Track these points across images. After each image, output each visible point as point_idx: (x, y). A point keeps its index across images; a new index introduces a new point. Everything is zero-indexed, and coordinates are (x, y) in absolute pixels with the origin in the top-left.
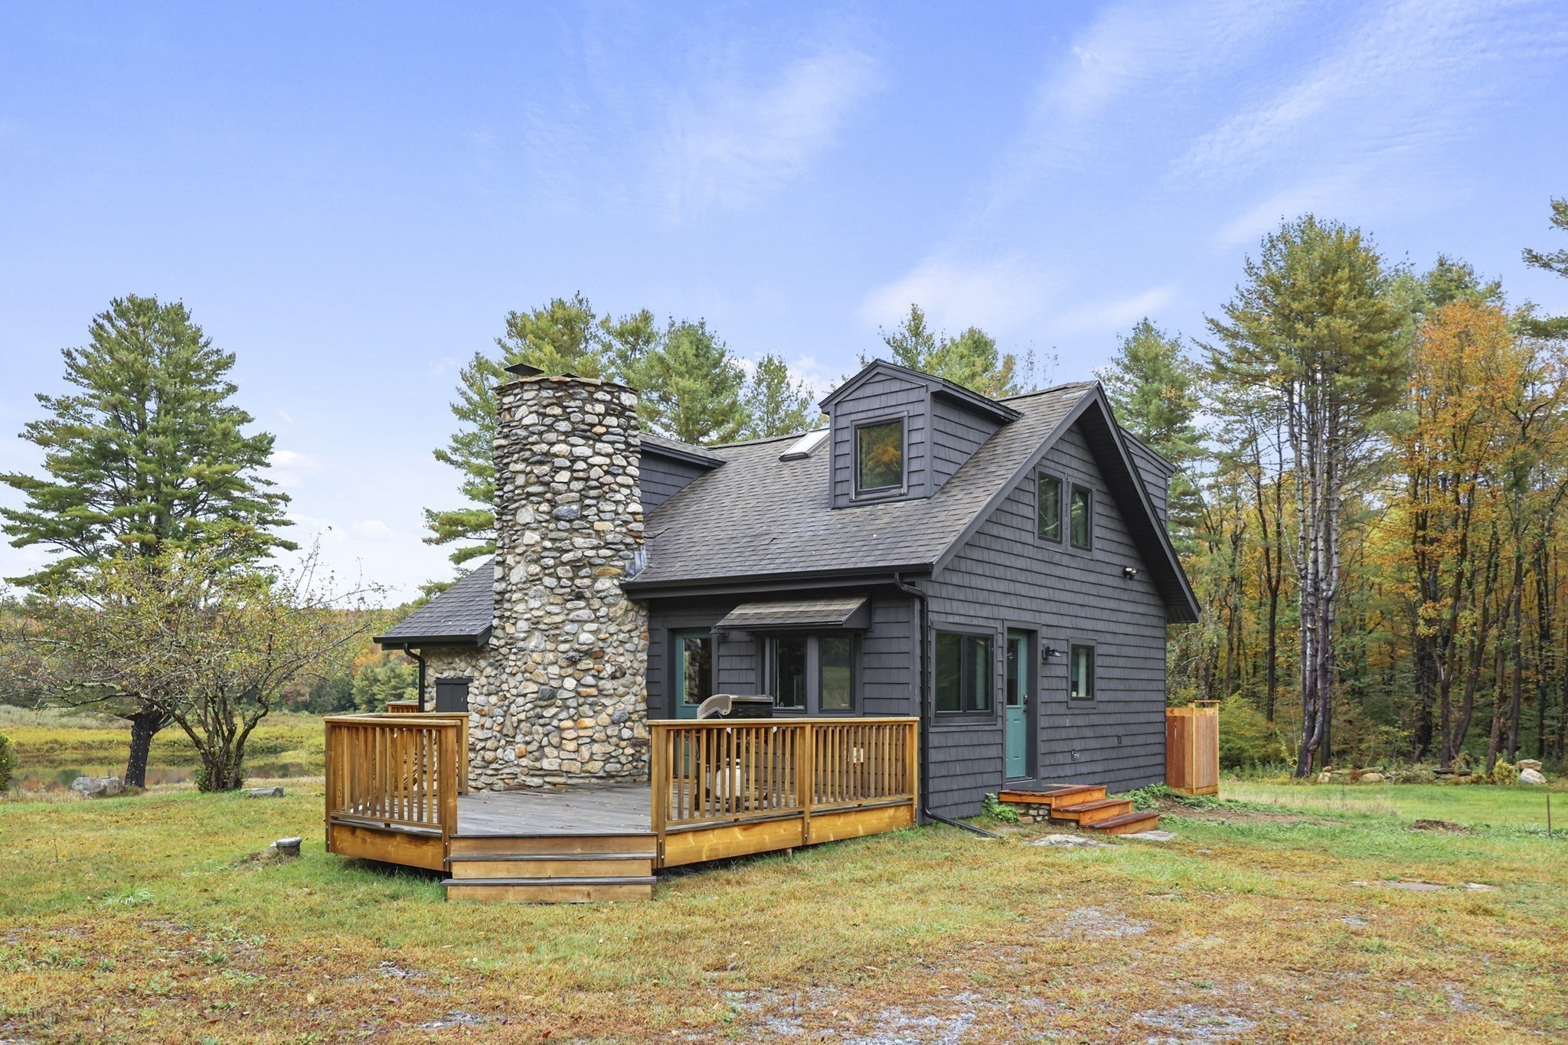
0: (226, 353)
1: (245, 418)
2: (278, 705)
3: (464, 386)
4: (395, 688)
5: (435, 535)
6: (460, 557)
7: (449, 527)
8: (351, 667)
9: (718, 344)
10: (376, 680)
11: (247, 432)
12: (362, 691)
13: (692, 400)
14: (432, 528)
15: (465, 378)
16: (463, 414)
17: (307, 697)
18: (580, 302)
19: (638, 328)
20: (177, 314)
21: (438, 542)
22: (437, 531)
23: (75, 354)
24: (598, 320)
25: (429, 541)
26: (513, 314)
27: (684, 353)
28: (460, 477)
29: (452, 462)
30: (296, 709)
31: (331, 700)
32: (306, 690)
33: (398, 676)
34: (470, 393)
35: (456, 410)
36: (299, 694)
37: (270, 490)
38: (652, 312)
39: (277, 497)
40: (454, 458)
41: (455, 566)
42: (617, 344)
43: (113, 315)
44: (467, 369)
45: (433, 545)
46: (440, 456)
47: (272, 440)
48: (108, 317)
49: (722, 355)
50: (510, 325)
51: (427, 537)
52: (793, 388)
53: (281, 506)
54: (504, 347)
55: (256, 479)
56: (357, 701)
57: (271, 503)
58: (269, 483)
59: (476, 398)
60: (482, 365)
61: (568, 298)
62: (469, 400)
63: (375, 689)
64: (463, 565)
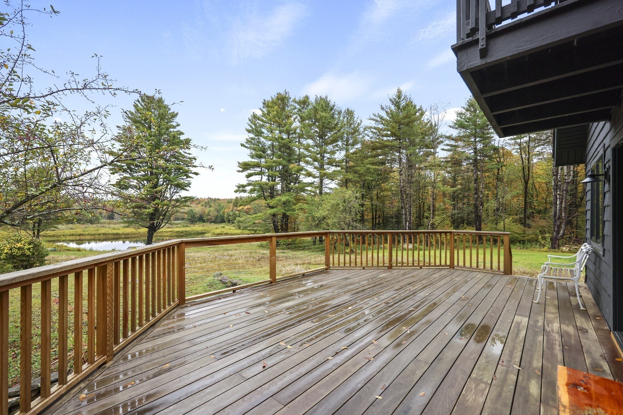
0: (176, 112)
1: (182, 133)
2: (207, 222)
3: (250, 123)
4: (234, 217)
5: (241, 169)
6: (249, 176)
7: (245, 166)
8: (224, 213)
9: (332, 104)
10: (230, 215)
11: (182, 137)
12: (226, 218)
13: (325, 120)
14: (240, 167)
15: (250, 120)
16: (249, 131)
17: (214, 220)
18: (286, 93)
19: (305, 100)
20: (160, 100)
21: (242, 172)
22: (241, 168)
23: (128, 113)
24: (291, 100)
25: (239, 171)
26: (265, 100)
27: (322, 105)
28: (248, 151)
29: (246, 147)
30: (211, 222)
31: (219, 220)
32: (213, 218)
33: (235, 214)
34: (251, 124)
35: (247, 130)
36: (212, 219)
37: (190, 156)
38: (309, 96)
39: (192, 158)
40: (247, 145)
41: (247, 179)
42: (298, 107)
43: (140, 101)
44: (250, 117)
45: (240, 173)
46: (242, 145)
47: (190, 140)
48: (138, 101)
49: (334, 106)
50: (264, 104)
51: (238, 170)
52: (355, 119)
53: (194, 161)
54: (262, 111)
55: (185, 153)
56: (225, 220)
57: (191, 160)
58: (190, 154)
59: (253, 126)
60: (255, 116)
61: (282, 92)
62: (251, 127)
63: (230, 217)
64: (250, 179)
